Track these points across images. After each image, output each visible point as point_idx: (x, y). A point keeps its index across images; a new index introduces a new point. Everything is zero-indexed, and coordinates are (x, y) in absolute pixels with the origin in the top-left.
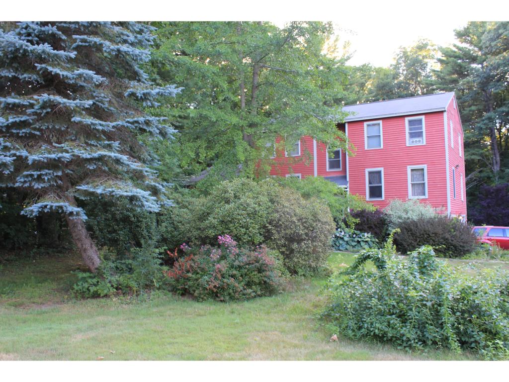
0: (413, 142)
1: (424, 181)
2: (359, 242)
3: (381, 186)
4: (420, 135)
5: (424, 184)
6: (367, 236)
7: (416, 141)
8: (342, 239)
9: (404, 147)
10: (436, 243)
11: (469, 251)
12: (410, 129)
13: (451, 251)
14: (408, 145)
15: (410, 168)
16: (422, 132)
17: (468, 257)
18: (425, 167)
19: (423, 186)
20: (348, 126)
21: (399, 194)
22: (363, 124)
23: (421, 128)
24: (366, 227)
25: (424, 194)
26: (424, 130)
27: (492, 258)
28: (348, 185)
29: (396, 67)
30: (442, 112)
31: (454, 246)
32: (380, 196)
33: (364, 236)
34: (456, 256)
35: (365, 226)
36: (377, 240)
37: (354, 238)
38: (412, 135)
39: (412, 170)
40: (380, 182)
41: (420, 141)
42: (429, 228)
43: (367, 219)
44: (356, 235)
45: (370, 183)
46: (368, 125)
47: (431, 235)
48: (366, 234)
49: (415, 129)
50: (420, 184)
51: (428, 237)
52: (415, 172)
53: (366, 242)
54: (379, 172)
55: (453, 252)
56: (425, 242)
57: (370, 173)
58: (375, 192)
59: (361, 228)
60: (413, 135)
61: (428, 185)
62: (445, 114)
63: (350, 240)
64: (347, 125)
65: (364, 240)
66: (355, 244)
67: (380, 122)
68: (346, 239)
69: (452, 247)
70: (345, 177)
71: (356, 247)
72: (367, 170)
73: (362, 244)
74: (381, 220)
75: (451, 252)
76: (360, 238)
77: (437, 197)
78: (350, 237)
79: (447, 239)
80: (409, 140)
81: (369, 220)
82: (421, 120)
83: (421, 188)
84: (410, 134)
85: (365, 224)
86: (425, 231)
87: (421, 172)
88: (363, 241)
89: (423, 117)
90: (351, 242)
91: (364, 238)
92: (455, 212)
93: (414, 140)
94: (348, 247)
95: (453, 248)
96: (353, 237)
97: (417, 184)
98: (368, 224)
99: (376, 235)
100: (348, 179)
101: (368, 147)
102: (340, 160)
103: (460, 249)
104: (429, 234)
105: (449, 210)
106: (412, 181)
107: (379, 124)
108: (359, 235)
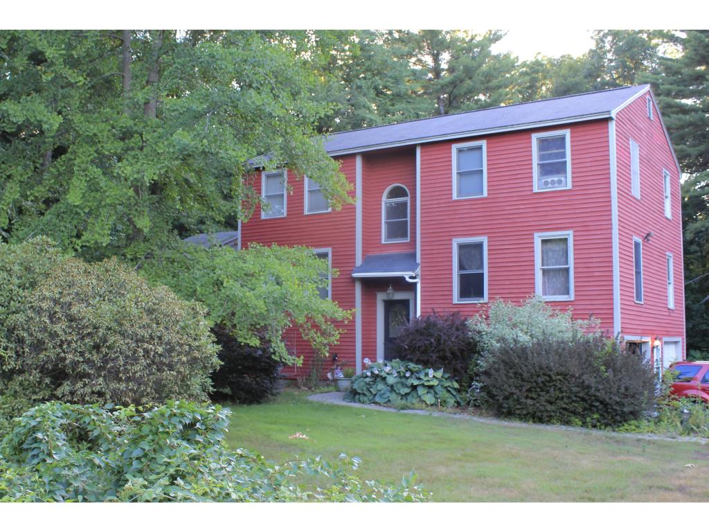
0: (546, 183)
1: (567, 264)
2: (414, 388)
3: (483, 274)
4: (560, 168)
5: (567, 270)
6: (433, 375)
7: (553, 183)
8: (384, 379)
9: (529, 193)
10: (564, 394)
11: (635, 415)
12: (541, 157)
13: (597, 412)
14: (536, 190)
15: (540, 237)
16: (565, 162)
17: (633, 427)
18: (569, 234)
19: (565, 274)
20: (421, 152)
21: (516, 291)
22: (451, 149)
23: (563, 155)
24: (434, 356)
25: (567, 293)
26: (568, 158)
27: (690, 431)
28: (418, 270)
29: (597, 54)
30: (606, 121)
31: (601, 403)
32: (481, 294)
33: (427, 375)
34: (606, 425)
35: (431, 354)
36: (456, 385)
37: (407, 378)
38: (546, 170)
39: (544, 242)
40: (481, 267)
41: (560, 182)
42: (552, 362)
43: (438, 341)
44: (412, 372)
45: (461, 267)
46: (460, 151)
47: (554, 378)
48: (431, 372)
49: (550, 156)
50: (560, 269)
51: (549, 382)
52: (549, 246)
53: (431, 387)
54: (479, 246)
55: (601, 415)
56: (542, 391)
57: (461, 247)
58: (472, 286)
59: (425, 358)
60: (549, 168)
61: (575, 273)
62: (612, 127)
63: (397, 383)
64: (418, 151)
65: (426, 384)
66: (407, 390)
67: (484, 143)
68: (391, 380)
69: (597, 404)
70: (414, 255)
71: (409, 398)
72: (456, 242)
73: (421, 391)
74: (469, 344)
75: (596, 416)
76: (419, 379)
77: (593, 297)
78: (401, 377)
79: (589, 387)
80: (539, 180)
81: (442, 341)
82: (563, 138)
83: (563, 279)
84: (541, 166)
85: (433, 352)
86: (541, 368)
87: (562, 246)
88: (423, 385)
89: (567, 133)
90: (399, 386)
91: (426, 379)
92: (639, 331)
93: (549, 180)
94: (393, 396)
95: (601, 407)
96: (405, 376)
97: (554, 270)
98: (439, 351)
99: (455, 374)
100: (419, 260)
101: (460, 193)
102: (407, 221)
103: (616, 410)
104: (549, 376)
105: (617, 327)
106: (543, 265)
107: (480, 148)
108: (417, 372)
